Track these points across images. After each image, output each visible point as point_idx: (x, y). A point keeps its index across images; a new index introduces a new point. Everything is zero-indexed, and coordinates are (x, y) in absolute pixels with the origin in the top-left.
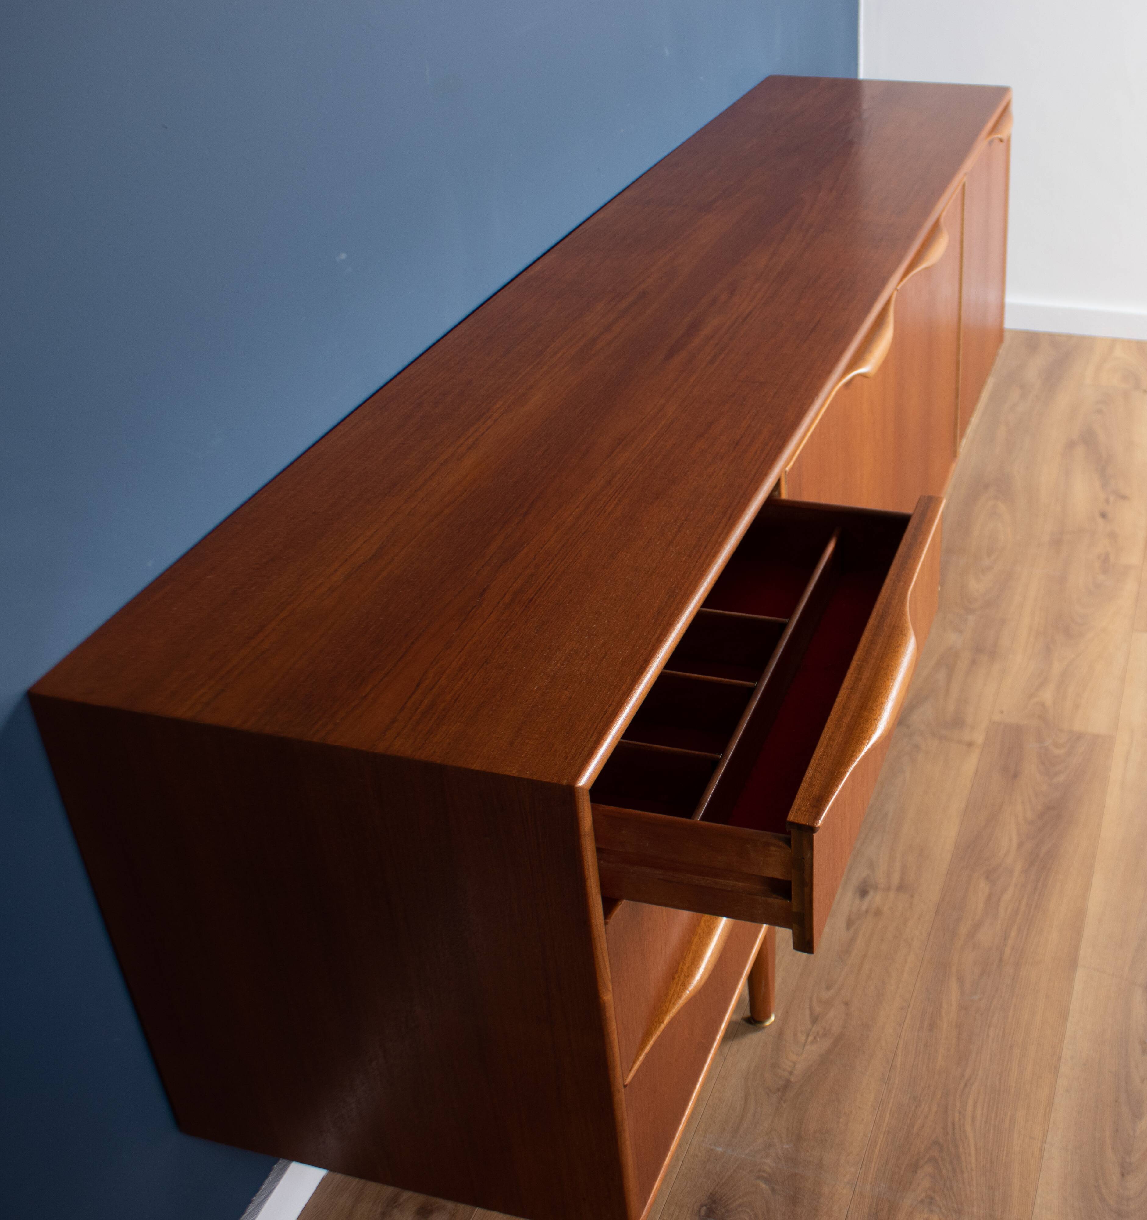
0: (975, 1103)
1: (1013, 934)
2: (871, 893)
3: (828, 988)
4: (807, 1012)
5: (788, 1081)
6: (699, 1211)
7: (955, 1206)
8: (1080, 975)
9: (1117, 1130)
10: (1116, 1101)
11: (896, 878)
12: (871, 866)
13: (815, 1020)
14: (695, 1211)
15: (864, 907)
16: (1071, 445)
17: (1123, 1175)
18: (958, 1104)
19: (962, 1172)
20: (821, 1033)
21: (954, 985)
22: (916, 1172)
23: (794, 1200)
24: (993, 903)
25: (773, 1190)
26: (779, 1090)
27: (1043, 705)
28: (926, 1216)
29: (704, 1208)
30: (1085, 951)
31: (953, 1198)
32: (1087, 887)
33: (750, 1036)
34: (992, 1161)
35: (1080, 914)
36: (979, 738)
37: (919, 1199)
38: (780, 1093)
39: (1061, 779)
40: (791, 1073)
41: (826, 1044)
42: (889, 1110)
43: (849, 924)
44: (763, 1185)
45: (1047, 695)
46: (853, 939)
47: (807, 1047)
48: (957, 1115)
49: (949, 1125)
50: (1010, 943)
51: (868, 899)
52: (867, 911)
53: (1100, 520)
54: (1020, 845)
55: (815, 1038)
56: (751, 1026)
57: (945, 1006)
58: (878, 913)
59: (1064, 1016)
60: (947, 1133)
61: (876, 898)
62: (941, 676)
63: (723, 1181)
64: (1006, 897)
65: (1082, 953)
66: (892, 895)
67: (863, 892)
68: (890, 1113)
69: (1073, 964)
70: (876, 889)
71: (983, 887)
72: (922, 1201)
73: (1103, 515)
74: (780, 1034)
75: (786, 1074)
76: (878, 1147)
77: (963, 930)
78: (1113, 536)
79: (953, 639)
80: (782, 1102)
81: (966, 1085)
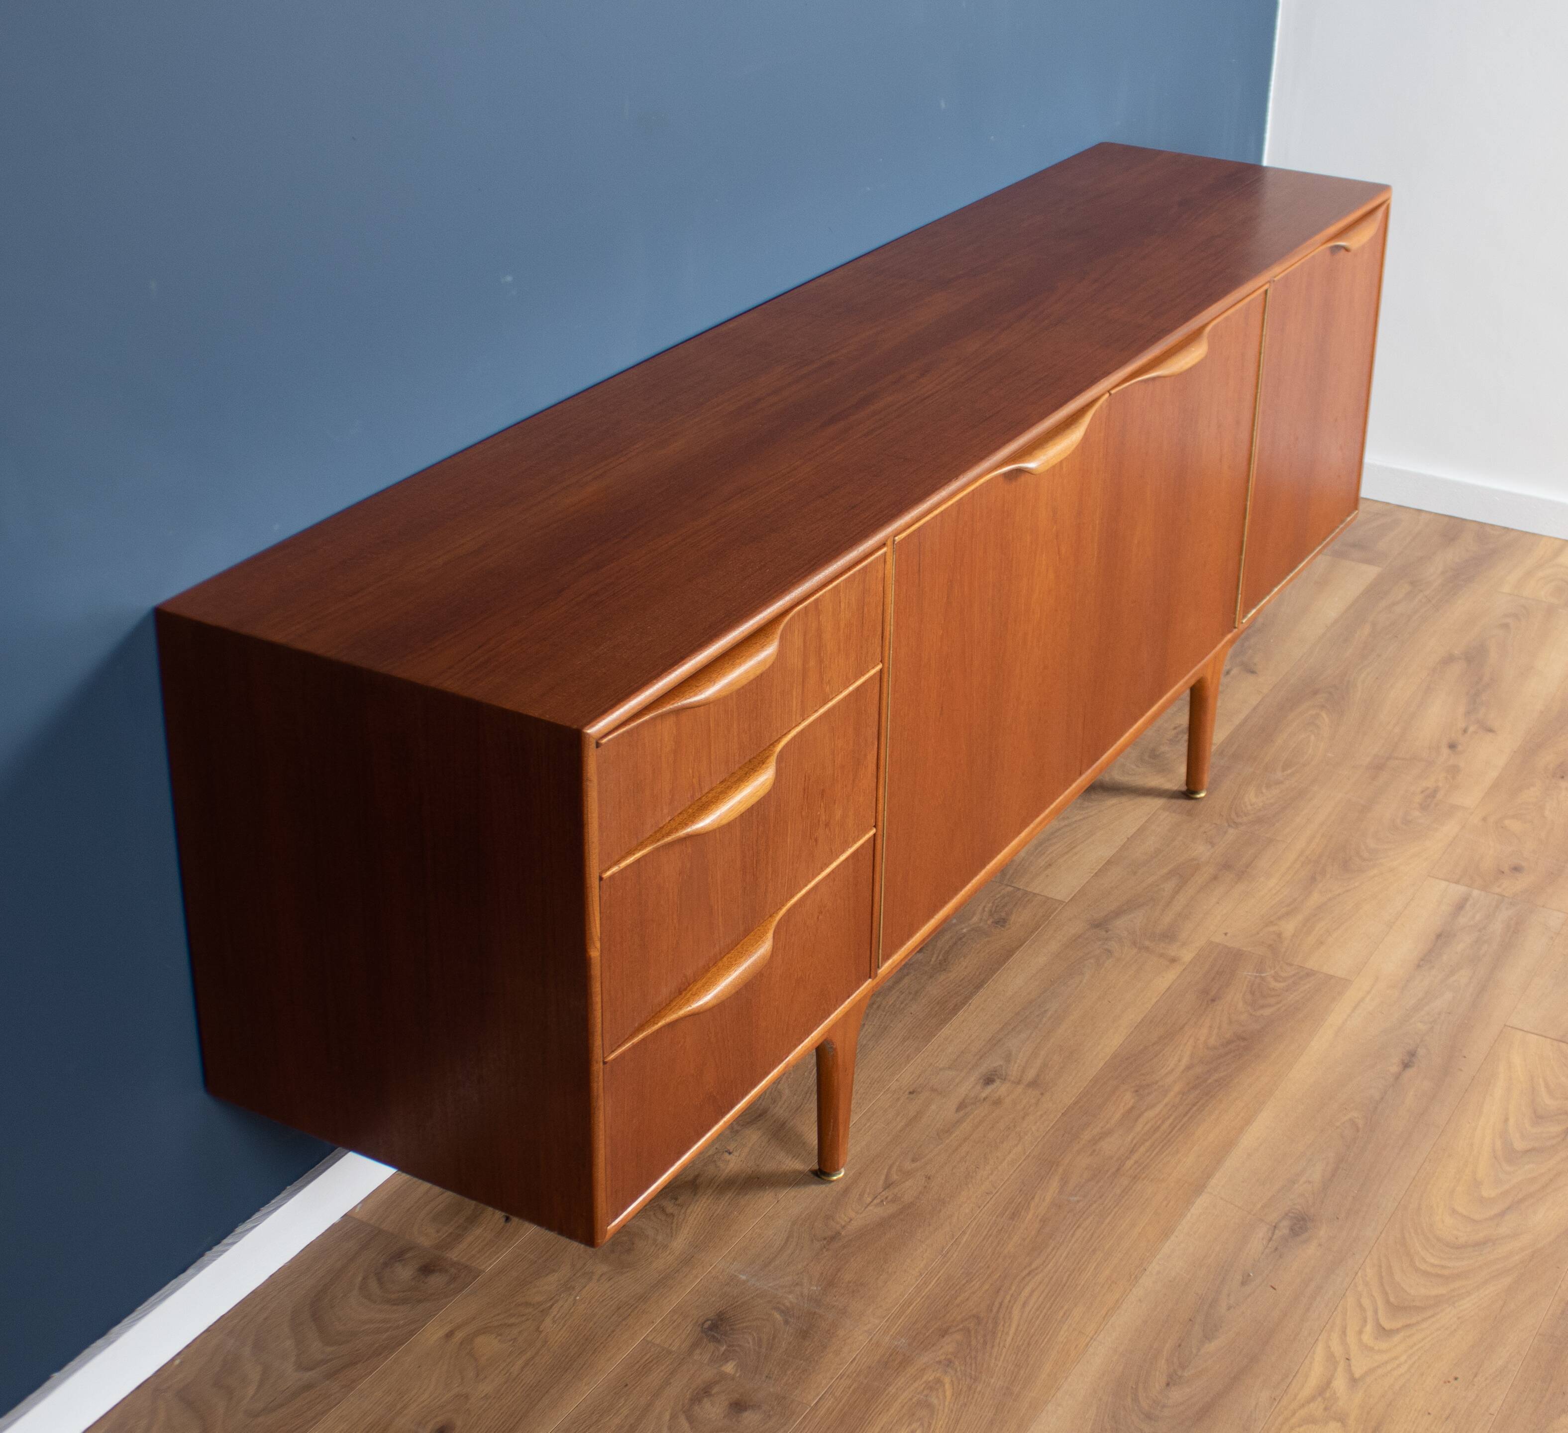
0: (1033, 1291)
1: (1142, 1149)
2: (998, 1083)
3: (914, 1160)
4: (883, 1177)
5: (838, 1233)
6: (703, 1324)
7: (973, 1373)
8: (1202, 1201)
9: (1180, 1346)
10: (1190, 1320)
11: (1031, 1074)
12: (1008, 1058)
13: (888, 1186)
14: (699, 1322)
15: (983, 1095)
16: (1449, 660)
17: (1168, 1384)
18: (1013, 1288)
19: (993, 1347)
20: (890, 1198)
21: (1054, 1185)
22: (943, 1336)
23: (804, 1334)
24: (1131, 1115)
25: (786, 1322)
26: (825, 1239)
27: (1279, 935)
28: (938, 1375)
29: (709, 1322)
30: (1218, 1181)
31: (974, 1365)
32: (1248, 1121)
33: (813, 1187)
34: (1029, 1344)
35: (1228, 1145)
36: (1187, 956)
37: (937, 1359)
38: (825, 1242)
39: (1267, 1012)
40: (843, 1227)
41: (892, 1209)
42: (936, 1279)
43: (961, 1106)
44: (778, 1316)
45: (1289, 927)
46: (959, 1122)
47: (870, 1208)
48: (1008, 1297)
49: (997, 1304)
50: (1136, 1157)
51: (990, 1088)
52: (984, 1099)
53: (1445, 751)
54: (1189, 1068)
55: (882, 1201)
56: (816, 1178)
57: (1036, 1200)
58: (998, 1102)
59: (1166, 1234)
60: (991, 1310)
61: (1000, 1089)
62: (1169, 886)
63: (738, 1303)
64: (1150, 1114)
65: (1213, 1181)
66: (1020, 1089)
67: (988, 1080)
68: (937, 1281)
69: (1199, 1188)
70: (1004, 1079)
71: (1128, 1098)
72: (940, 1362)
73: (1452, 746)
74: (846, 1191)
75: (838, 1227)
76: (911, 1308)
77: (1086, 1136)
78: (1454, 771)
79: (1201, 850)
80: (824, 1250)
81: (1029, 1274)
